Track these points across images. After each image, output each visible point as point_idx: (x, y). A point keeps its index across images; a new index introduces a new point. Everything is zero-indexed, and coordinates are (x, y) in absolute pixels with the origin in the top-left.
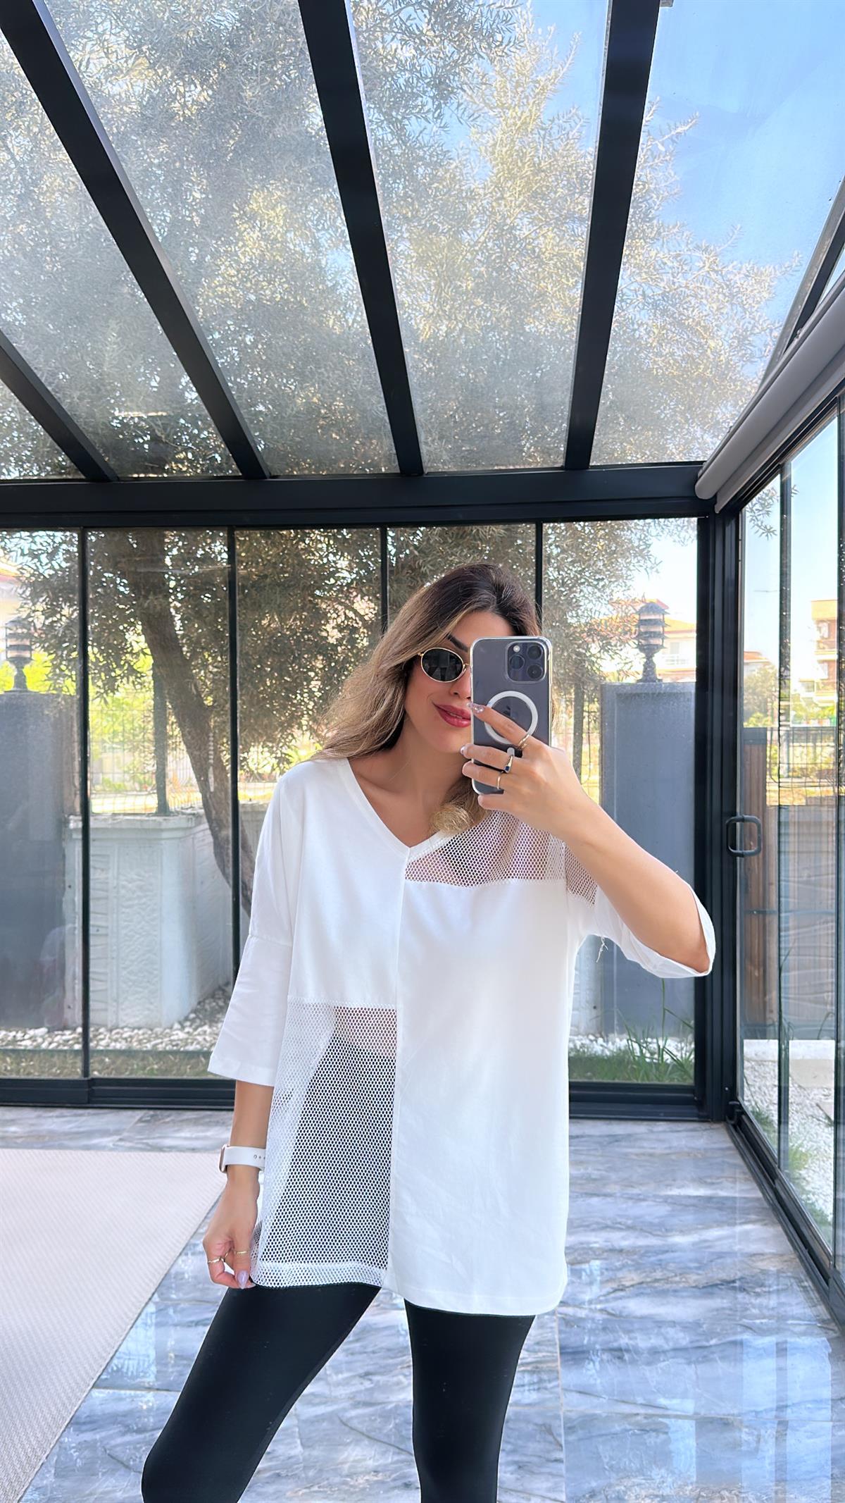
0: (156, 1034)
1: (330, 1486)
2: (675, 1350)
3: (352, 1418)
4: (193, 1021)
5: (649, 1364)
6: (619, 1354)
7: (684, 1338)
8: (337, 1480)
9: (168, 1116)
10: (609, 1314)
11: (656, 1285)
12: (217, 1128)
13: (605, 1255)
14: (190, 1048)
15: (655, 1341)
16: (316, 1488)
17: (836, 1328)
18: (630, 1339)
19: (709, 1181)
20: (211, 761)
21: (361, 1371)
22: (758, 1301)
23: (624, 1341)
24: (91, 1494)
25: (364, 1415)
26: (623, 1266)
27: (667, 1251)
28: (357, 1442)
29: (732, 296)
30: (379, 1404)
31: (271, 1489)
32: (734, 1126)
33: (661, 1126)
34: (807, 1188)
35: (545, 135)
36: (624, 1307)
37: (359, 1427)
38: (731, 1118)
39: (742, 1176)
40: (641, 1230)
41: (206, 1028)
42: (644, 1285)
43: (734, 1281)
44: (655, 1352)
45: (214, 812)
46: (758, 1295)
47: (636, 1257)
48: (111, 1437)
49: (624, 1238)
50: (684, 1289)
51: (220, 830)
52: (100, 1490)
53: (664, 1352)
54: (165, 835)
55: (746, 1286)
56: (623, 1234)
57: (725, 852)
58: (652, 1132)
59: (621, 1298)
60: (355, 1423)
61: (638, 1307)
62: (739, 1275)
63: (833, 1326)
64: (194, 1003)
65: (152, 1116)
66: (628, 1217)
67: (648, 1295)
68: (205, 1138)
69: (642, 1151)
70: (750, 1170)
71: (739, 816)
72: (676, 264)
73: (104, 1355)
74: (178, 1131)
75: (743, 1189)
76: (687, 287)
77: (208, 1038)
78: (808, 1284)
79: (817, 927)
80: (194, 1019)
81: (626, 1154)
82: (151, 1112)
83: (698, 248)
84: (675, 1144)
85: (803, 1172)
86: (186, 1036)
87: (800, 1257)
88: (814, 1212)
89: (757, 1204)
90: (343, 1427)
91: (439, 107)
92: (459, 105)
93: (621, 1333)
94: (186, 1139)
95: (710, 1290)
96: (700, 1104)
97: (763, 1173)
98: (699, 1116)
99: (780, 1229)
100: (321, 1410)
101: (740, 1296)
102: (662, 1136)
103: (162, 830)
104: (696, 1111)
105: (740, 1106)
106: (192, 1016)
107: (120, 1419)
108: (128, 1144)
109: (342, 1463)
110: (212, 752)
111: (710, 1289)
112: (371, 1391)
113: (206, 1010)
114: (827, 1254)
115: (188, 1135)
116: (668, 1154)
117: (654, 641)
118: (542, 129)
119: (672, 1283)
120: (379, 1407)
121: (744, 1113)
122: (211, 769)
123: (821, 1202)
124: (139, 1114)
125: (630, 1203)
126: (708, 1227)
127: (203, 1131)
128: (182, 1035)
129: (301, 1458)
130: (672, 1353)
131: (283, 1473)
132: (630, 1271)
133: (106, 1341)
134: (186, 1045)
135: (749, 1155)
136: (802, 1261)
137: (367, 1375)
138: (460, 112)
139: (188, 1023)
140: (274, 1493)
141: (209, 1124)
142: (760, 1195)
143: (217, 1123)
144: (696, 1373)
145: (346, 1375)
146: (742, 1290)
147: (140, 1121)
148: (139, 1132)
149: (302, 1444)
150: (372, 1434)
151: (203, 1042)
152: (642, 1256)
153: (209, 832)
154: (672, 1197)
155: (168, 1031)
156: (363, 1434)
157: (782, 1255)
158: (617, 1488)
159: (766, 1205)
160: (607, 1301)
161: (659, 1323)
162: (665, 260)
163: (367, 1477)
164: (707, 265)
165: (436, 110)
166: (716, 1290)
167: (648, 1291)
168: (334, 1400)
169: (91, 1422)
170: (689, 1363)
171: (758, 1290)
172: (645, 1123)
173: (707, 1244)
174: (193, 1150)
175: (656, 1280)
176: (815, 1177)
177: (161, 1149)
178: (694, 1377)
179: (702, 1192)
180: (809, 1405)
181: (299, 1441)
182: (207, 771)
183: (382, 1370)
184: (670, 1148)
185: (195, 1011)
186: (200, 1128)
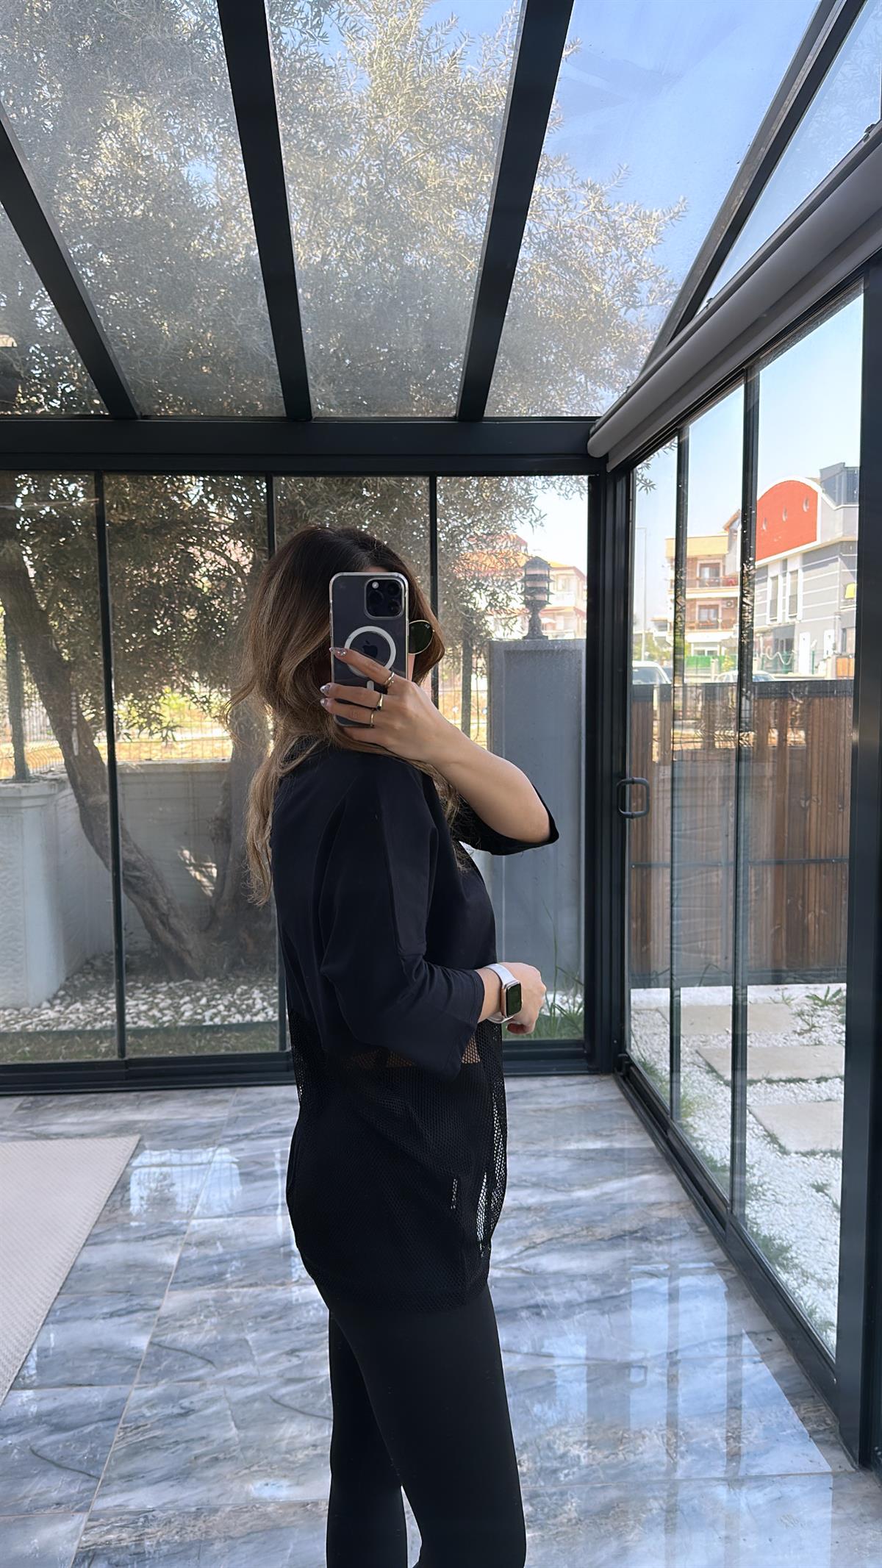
0: (24, 1013)
1: (270, 1464)
2: (588, 1302)
3: (283, 1396)
4: (62, 998)
5: (566, 1317)
6: (535, 1310)
7: (596, 1290)
8: (276, 1457)
9: (51, 1101)
10: (523, 1272)
11: (565, 1240)
12: (105, 1112)
13: (514, 1214)
14: (64, 1028)
15: (570, 1295)
16: (255, 1468)
17: (733, 1269)
18: (546, 1295)
19: (604, 1133)
20: (75, 723)
21: (288, 1349)
22: (661, 1248)
23: (540, 1297)
24: (25, 1497)
25: (295, 1392)
26: (533, 1224)
27: (572, 1206)
28: (292, 1419)
29: (616, 238)
30: (309, 1379)
31: (211, 1473)
32: (623, 1078)
33: (555, 1081)
34: (696, 1135)
35: (422, 46)
36: (537, 1264)
37: (292, 1404)
38: (620, 1070)
39: (633, 1127)
40: (546, 1186)
41: (78, 1005)
42: (554, 1241)
43: (636, 1232)
44: (570, 1306)
45: (79, 778)
46: (659, 1243)
47: (543, 1214)
48: (38, 1438)
49: (530, 1196)
50: (591, 1243)
51: (87, 798)
52: (35, 1492)
53: (579, 1305)
54: (25, 803)
55: (648, 1235)
56: (529, 1191)
57: (615, 813)
58: (546, 1087)
59: (533, 1256)
60: (287, 1400)
61: (551, 1263)
62: (641, 1225)
63: (730, 1267)
64: (63, 980)
65: (32, 1103)
66: (532, 1174)
67: (559, 1250)
68: (94, 1122)
69: (539, 1106)
70: (641, 1120)
71: (628, 779)
72: (560, 201)
73: (18, 1355)
74: (62, 1117)
75: (634, 1139)
76: (572, 227)
77: (81, 1016)
78: (705, 1228)
79: (692, 878)
80: (63, 996)
81: (524, 1111)
82: (31, 1098)
83: (583, 185)
84: (569, 1098)
85: (690, 1119)
86: (57, 1015)
87: (695, 1204)
88: (705, 1158)
89: (649, 1154)
90: (276, 1405)
91: (318, 14)
92: (340, 15)
93: (536, 1290)
94: (72, 1124)
95: (614, 1241)
96: (590, 1057)
97: (654, 1123)
98: (589, 1069)
99: (674, 1177)
100: (251, 1390)
101: (644, 1245)
102: (556, 1091)
103: (22, 798)
104: (585, 1064)
105: (629, 1058)
106: (62, 993)
107: (44, 1419)
108: (11, 1134)
109: (279, 1441)
110: (74, 713)
111: (617, 1239)
112: (299, 1367)
113: (75, 986)
114: (723, 1200)
115: (75, 1120)
116: (564, 1108)
117: (540, 597)
118: (420, 39)
119: (579, 1237)
120: (309, 1382)
121: (632, 1064)
122: (75, 732)
123: (709, 1148)
124: (17, 1101)
125: (533, 1160)
126: (607, 1180)
127: (91, 1115)
128: (52, 1014)
129: (237, 1439)
130: (586, 1306)
131: (221, 1456)
132: (539, 1228)
133: (18, 1341)
134: (59, 1024)
135: (639, 1107)
136: (697, 1207)
137: (292, 1352)
138: (342, 22)
139: (58, 1001)
140: (214, 1477)
141: (95, 1108)
142: (652, 1145)
143: (104, 1107)
144: (610, 1323)
145: (272, 1354)
146: (645, 1239)
147: (20, 1108)
148: (21, 1120)
149: (236, 1426)
150: (306, 1410)
151: (77, 1021)
152: (549, 1213)
153: (73, 797)
154: (571, 1151)
155: (36, 1010)
156: (296, 1410)
157: (678, 1203)
158: (547, 1438)
159: (659, 1155)
160: (520, 1260)
161: (572, 1277)
162: (550, 196)
163: (306, 1452)
164: (593, 205)
165: (315, 18)
166: (620, 1241)
167: (558, 1246)
168: (265, 1379)
169: (14, 1425)
170: (603, 1313)
171: (659, 1238)
172: (540, 1078)
173: (608, 1197)
174: (83, 1136)
175: (565, 1236)
176: (701, 1123)
177: (47, 1137)
178: (608, 1326)
179: (599, 1145)
180: (715, 1343)
181: (233, 1424)
182: (70, 733)
183: (309, 1346)
184: (564, 1102)
185: (63, 988)
186: (86, 1112)
